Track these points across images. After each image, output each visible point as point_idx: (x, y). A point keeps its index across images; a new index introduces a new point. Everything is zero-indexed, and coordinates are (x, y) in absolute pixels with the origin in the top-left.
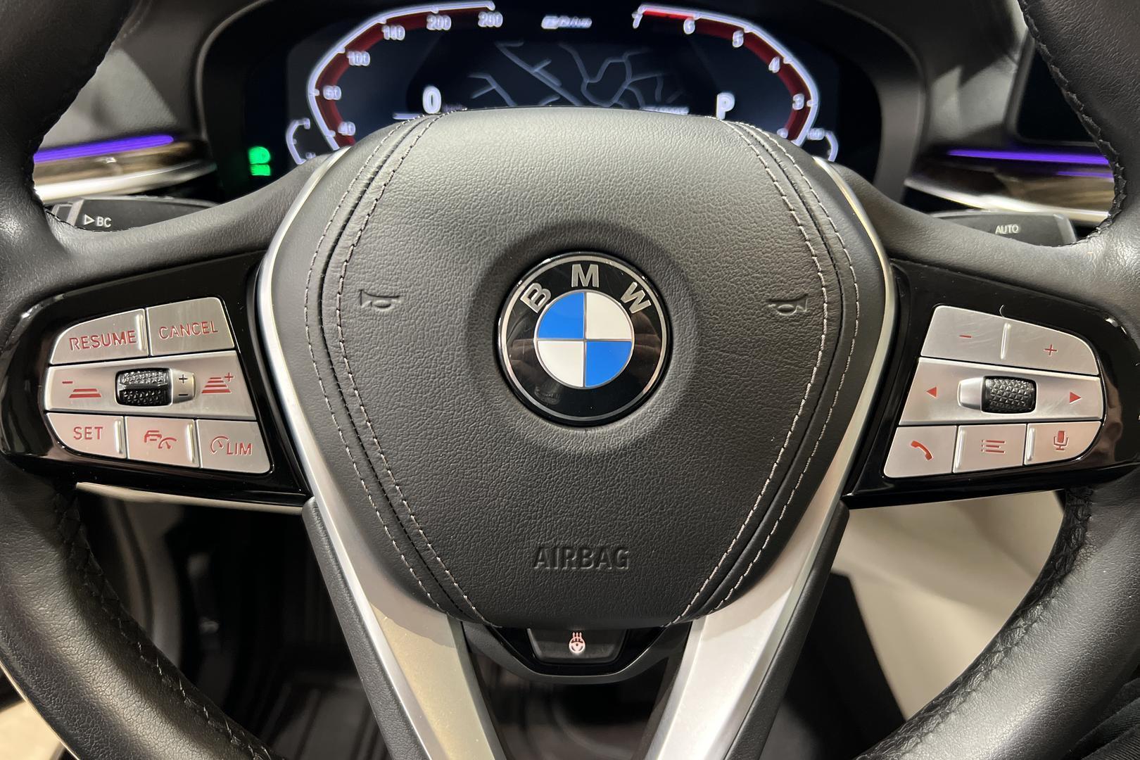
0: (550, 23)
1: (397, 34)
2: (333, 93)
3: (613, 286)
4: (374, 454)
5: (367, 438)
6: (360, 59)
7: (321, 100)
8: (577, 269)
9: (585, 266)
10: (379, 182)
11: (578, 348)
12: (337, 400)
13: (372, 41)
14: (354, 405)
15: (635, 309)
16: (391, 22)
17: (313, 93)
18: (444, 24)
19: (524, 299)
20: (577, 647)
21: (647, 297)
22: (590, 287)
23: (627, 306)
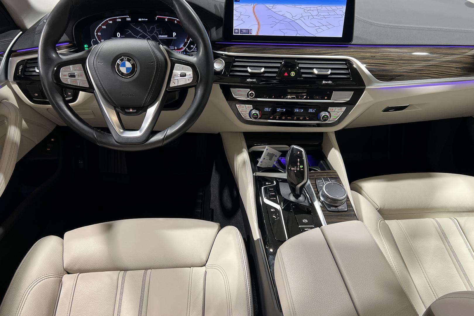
0: (140, 20)
1: (111, 22)
2: (99, 34)
3: (129, 60)
4: (101, 82)
5: (100, 80)
6: (104, 27)
7: (97, 35)
8: (124, 59)
9: (125, 58)
10: (100, 48)
11: (125, 68)
12: (96, 76)
13: (106, 24)
14: (98, 76)
15: (132, 63)
16: (110, 20)
17: (95, 34)
18: (120, 20)
19: (118, 62)
20: (131, 110)
21: (133, 62)
22: (126, 61)
23: (131, 63)
